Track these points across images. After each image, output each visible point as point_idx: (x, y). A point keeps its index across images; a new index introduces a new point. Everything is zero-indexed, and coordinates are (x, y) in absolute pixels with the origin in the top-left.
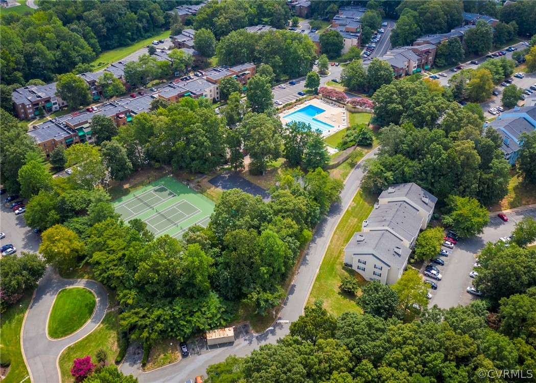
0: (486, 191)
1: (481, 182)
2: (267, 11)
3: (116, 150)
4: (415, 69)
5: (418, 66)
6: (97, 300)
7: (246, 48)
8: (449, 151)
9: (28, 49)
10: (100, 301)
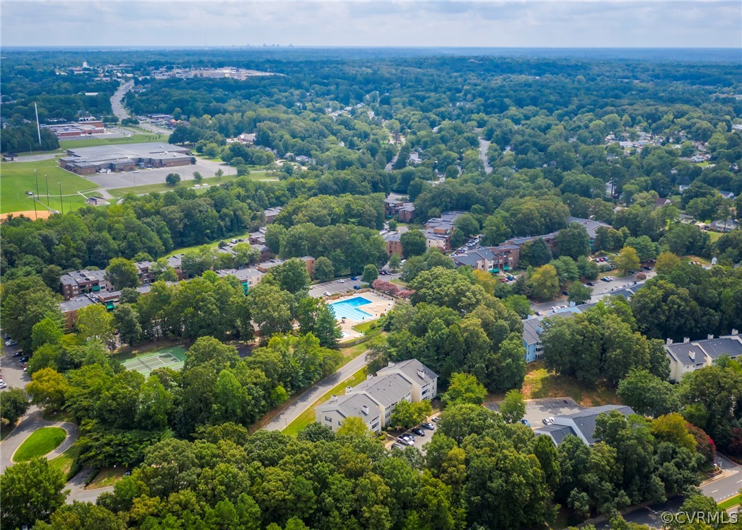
0: (496, 373)
1: (490, 363)
2: (356, 211)
3: (127, 312)
4: (492, 269)
5: (495, 266)
6: (68, 436)
7: (307, 241)
8: (451, 327)
9: (92, 236)
10: (70, 438)
